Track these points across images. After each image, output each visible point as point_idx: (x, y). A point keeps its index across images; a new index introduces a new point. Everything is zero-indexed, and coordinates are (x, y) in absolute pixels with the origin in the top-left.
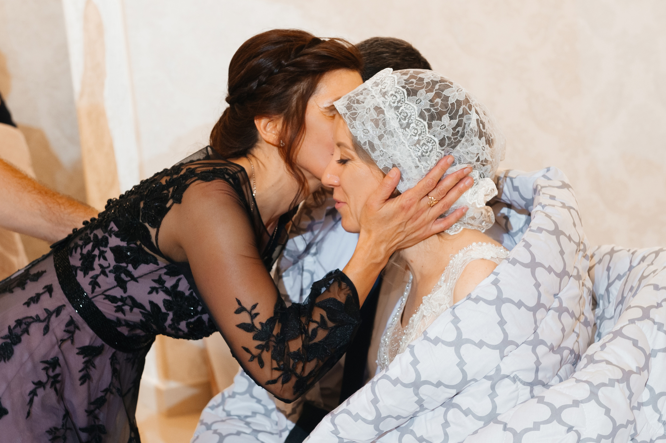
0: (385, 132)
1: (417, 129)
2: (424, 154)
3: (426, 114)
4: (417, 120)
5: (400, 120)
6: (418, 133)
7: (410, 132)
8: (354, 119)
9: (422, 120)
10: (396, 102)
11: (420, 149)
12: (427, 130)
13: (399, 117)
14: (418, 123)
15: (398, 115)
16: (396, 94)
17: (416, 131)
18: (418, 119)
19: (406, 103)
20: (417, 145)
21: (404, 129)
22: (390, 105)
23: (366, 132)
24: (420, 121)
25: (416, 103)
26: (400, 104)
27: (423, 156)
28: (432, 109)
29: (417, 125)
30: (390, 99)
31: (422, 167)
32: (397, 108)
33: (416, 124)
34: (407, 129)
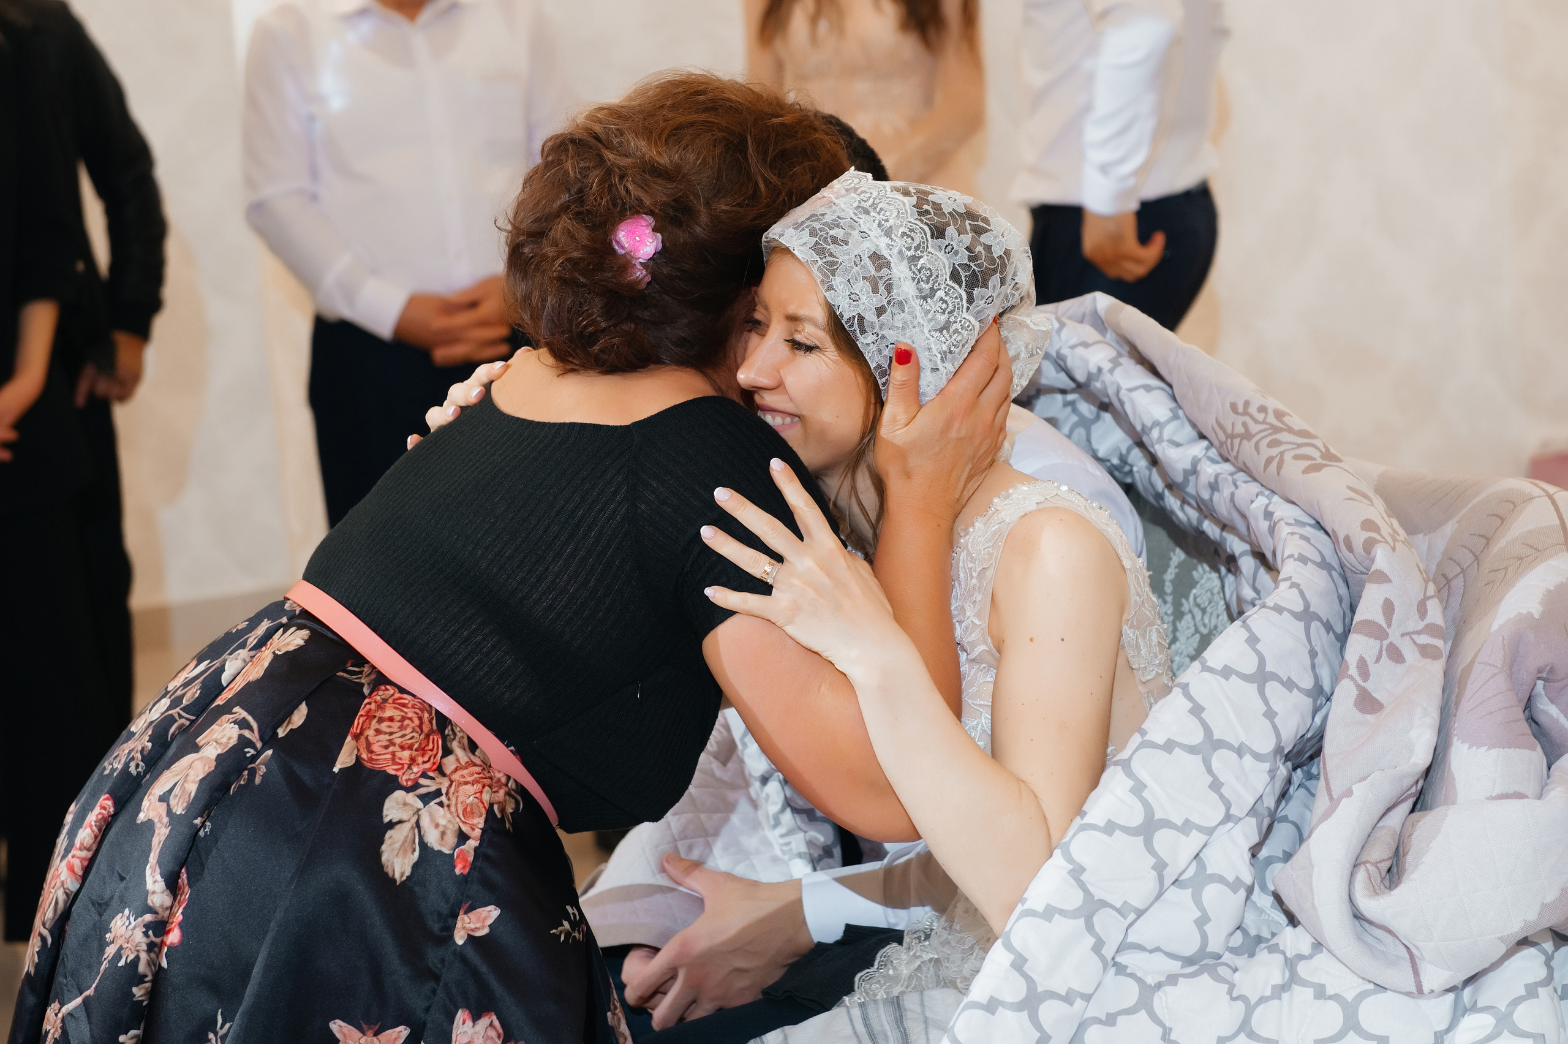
0: (889, 302)
1: (945, 302)
2: (953, 348)
3: (963, 274)
4: (947, 285)
5: (918, 282)
6: (949, 310)
7: (933, 304)
8: (833, 273)
9: (956, 287)
10: (913, 249)
11: (948, 339)
12: (965, 305)
13: (918, 277)
14: (949, 290)
15: (917, 272)
16: (912, 234)
17: (944, 306)
18: (951, 283)
19: (929, 252)
20: (945, 332)
21: (925, 298)
22: (900, 252)
23: (854, 298)
24: (953, 288)
25: (945, 252)
26: (919, 252)
27: (951, 352)
28: (972, 264)
29: (947, 294)
30: (900, 243)
31: (945, 371)
32: (914, 259)
33: (945, 292)
34: (929, 300)
